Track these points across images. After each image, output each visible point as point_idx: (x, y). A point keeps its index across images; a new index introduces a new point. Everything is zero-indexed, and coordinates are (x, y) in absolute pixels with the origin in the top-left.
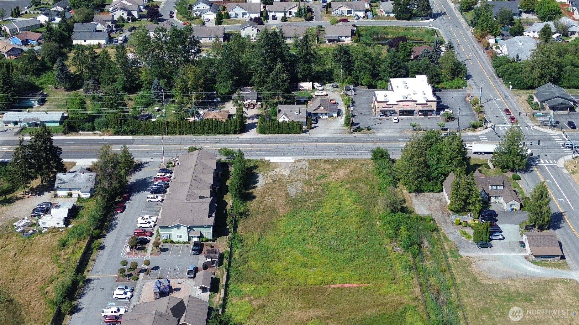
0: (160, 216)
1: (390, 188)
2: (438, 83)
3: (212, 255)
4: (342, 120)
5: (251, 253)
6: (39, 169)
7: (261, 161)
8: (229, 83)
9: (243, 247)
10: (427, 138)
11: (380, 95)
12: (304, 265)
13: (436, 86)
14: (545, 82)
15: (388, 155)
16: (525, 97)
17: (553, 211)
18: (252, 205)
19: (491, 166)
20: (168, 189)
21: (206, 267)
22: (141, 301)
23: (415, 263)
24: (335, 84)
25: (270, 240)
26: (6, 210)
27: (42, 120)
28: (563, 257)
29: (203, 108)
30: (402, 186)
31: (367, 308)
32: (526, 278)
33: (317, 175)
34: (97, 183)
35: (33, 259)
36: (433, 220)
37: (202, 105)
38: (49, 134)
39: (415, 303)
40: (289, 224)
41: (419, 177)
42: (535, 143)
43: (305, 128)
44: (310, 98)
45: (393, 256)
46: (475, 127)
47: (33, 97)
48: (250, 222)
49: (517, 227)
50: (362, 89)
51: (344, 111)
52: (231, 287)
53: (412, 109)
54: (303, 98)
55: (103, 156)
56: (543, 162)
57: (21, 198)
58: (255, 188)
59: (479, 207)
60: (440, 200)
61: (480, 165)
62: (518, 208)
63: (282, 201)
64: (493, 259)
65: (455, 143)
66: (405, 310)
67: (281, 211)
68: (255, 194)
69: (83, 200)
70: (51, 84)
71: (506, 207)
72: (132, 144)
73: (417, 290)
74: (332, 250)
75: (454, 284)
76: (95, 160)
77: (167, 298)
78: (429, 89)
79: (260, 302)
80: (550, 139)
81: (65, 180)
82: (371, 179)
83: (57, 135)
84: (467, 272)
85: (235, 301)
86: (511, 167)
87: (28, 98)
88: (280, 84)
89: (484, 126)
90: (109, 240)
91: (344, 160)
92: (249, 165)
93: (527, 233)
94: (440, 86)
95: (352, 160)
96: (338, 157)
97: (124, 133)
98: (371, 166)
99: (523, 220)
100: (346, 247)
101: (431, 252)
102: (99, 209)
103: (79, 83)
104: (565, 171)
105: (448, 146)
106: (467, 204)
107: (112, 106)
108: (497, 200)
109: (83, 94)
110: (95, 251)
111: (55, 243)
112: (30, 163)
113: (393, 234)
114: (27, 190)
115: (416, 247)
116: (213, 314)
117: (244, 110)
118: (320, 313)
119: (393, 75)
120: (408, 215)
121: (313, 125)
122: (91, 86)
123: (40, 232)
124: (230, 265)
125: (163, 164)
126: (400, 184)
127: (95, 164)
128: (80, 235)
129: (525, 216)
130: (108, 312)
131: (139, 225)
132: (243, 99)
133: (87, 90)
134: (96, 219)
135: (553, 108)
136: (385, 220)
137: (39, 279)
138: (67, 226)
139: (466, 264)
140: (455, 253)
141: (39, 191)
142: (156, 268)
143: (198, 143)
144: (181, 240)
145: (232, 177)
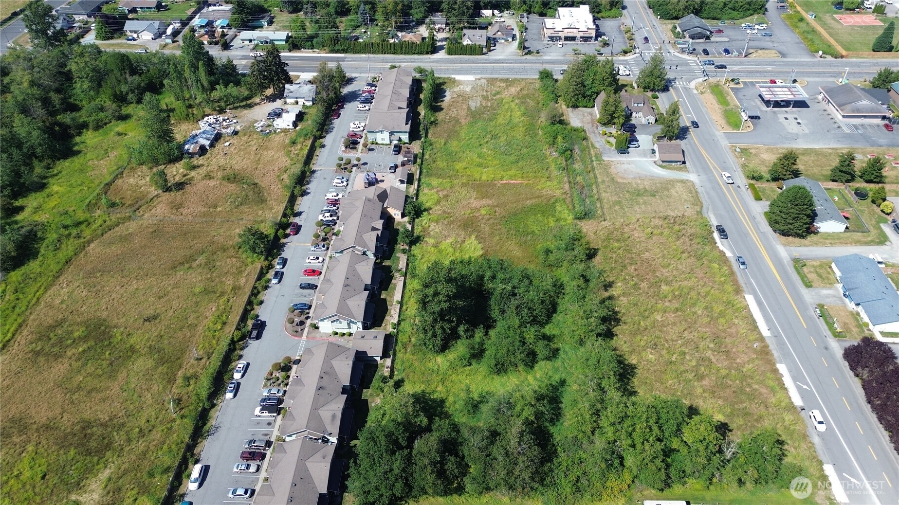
0: (367, 123)
1: (552, 104)
2: (598, 13)
3: (408, 155)
4: (516, 44)
5: (439, 154)
6: (272, 80)
7: (448, 78)
8: (423, 9)
9: (432, 149)
10: (586, 61)
11: (549, 22)
12: (480, 165)
13: (597, 15)
14: (689, 14)
15: (552, 76)
16: (670, 27)
17: (682, 125)
18: (440, 115)
19: (636, 87)
20: (373, 101)
21: (403, 164)
22: (354, 189)
23: (567, 165)
24: (512, 12)
25: (454, 145)
26: (248, 113)
27: (272, 38)
28: (684, 163)
29: (401, 32)
30: (561, 102)
31: (527, 199)
32: (653, 179)
33: (494, 92)
34: (318, 93)
35: (271, 153)
36: (584, 131)
37: (400, 28)
38: (278, 51)
39: (564, 196)
40: (469, 132)
41: (575, 95)
42: (674, 67)
43: (485, 50)
44: (490, 24)
45: (550, 160)
46: (625, 52)
47: (263, 18)
48: (438, 129)
49: (651, 137)
50: (534, 17)
51: (518, 36)
52: (423, 180)
53: (574, 35)
54: (484, 23)
55: (321, 71)
56: (678, 84)
57: (258, 104)
58: (443, 101)
59: (622, 120)
60: (591, 114)
61: (626, 85)
62: (653, 123)
63: (464, 113)
64: (629, 163)
65: (608, 66)
66: (556, 201)
67: (463, 121)
68: (442, 107)
69: (307, 107)
70: (277, 7)
71: (644, 121)
72: (344, 61)
73: (567, 186)
74: (502, 154)
75: (596, 182)
76: (315, 74)
77: (374, 187)
78: (590, 18)
79: (445, 193)
80: (686, 64)
81: (292, 90)
82: (537, 96)
83: (284, 52)
84: (607, 173)
85: (426, 191)
86: (652, 87)
87: (259, 19)
88: (466, 10)
89: (633, 52)
90: (328, 140)
91: (515, 79)
92: (438, 81)
93: (658, 143)
94: (599, 15)
95: (523, 79)
96: (511, 77)
97: (337, 52)
98: (538, 84)
99: (657, 131)
100: (513, 152)
101: (580, 156)
102: (320, 115)
103: (299, 7)
104: (695, 92)
105: (602, 69)
106: (613, 118)
107: (327, 27)
108: (637, 115)
109: (303, 17)
110: (318, 148)
111: (287, 141)
112: (264, 76)
113: (551, 142)
114: (263, 97)
115: (569, 152)
116: (409, 201)
117: (435, 33)
118: (490, 202)
119: (560, 4)
120: (564, 126)
121: (492, 48)
122: (310, 10)
123: (275, 132)
124: (422, 164)
125: (369, 79)
126: (560, 101)
127: (315, 78)
128: (306, 135)
129: (659, 129)
130: (330, 196)
131: (351, 129)
132: (434, 23)
133: (306, 13)
134: (317, 123)
135: (692, 37)
136: (546, 130)
137: (276, 169)
138: (295, 128)
139: (607, 167)
140: (599, 157)
141: (272, 98)
142: (365, 164)
143: (398, 62)
144: (384, 142)
145: (424, 92)
